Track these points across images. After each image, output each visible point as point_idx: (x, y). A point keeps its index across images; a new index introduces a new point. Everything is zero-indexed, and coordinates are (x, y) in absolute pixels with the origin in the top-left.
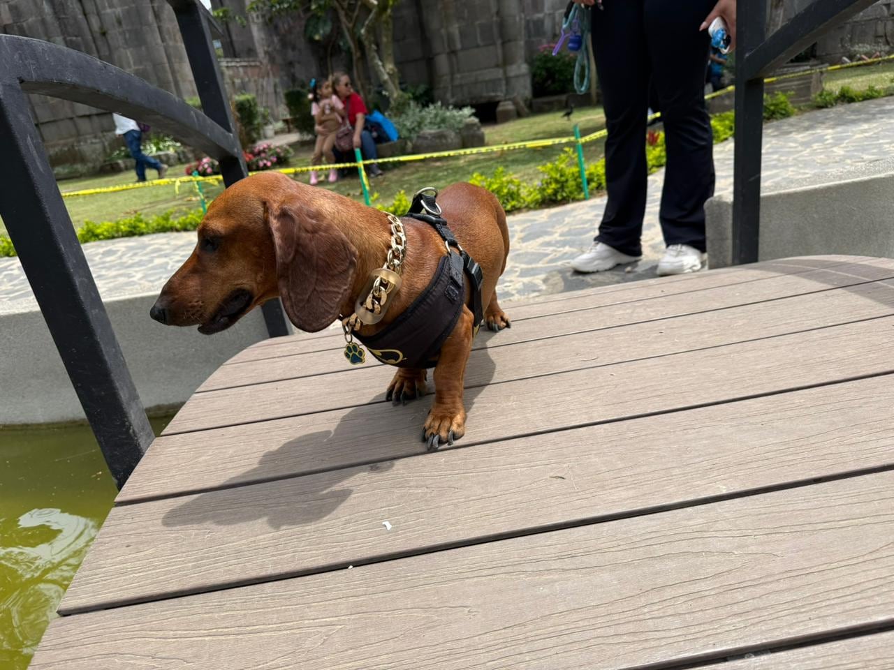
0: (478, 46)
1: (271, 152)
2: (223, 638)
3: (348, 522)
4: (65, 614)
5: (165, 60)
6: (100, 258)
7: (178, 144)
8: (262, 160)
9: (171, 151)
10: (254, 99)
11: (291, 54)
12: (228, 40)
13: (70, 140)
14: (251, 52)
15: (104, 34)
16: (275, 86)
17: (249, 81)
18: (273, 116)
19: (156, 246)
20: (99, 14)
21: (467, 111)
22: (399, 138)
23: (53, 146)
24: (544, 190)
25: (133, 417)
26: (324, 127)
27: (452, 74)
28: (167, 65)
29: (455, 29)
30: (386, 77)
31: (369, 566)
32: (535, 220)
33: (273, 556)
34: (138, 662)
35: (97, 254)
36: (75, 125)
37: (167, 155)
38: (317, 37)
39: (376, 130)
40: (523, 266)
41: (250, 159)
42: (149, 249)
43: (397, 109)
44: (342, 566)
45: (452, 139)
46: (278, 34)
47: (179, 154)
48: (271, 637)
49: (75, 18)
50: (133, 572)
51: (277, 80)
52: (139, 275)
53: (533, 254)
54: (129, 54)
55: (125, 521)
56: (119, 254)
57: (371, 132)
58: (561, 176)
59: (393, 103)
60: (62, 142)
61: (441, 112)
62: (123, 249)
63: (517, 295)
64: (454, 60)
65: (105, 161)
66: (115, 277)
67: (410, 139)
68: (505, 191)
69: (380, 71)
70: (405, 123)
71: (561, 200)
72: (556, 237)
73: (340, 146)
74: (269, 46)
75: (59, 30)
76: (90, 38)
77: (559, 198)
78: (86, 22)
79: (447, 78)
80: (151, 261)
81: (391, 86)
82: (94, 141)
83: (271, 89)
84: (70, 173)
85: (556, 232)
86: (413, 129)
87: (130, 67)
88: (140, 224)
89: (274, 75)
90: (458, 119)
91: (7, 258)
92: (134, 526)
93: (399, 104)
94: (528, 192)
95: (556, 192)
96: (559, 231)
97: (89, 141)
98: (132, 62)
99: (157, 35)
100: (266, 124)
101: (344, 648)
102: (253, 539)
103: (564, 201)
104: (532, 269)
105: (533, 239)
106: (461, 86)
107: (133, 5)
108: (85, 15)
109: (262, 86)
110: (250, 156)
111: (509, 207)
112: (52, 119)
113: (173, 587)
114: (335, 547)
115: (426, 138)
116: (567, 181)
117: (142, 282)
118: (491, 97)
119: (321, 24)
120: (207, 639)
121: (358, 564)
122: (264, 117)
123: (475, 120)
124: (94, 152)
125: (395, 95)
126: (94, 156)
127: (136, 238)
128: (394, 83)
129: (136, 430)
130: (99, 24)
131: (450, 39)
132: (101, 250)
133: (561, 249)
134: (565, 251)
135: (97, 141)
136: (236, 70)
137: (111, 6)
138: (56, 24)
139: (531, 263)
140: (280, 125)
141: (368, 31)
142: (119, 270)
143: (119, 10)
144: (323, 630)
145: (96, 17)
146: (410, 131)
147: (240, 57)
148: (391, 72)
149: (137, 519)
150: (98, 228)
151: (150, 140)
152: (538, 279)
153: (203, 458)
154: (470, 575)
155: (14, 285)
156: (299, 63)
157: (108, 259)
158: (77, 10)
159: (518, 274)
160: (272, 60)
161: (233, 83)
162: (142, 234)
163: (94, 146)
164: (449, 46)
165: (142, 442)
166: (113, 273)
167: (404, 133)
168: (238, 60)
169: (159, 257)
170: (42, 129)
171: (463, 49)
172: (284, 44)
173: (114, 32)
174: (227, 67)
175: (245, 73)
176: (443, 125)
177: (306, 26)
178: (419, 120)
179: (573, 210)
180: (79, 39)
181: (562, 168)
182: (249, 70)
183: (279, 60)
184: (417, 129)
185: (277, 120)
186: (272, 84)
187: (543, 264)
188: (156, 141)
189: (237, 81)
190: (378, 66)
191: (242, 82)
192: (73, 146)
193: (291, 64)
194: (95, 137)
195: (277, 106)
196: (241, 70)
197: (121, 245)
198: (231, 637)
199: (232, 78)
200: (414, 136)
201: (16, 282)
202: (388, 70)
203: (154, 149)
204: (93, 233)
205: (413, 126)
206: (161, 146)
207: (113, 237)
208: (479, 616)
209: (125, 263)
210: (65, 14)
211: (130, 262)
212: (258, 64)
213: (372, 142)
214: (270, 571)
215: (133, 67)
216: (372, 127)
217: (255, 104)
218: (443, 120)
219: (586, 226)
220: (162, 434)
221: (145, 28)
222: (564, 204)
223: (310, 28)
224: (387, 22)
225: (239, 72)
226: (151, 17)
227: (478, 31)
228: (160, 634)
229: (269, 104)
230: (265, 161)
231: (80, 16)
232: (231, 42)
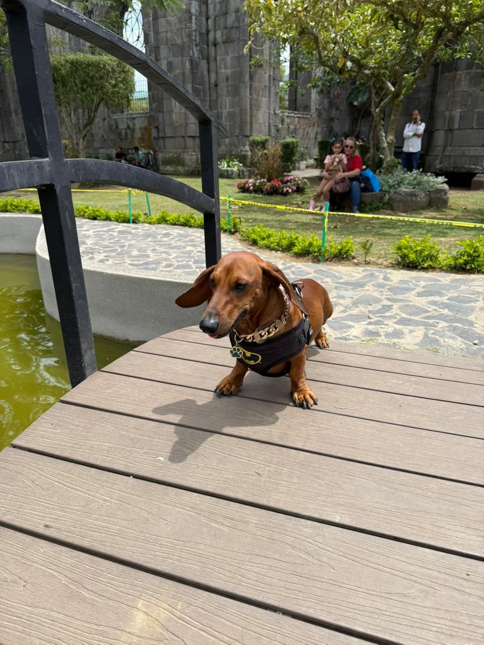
0: (473, 128)
1: (295, 183)
2: (62, 486)
3: (145, 453)
4: (14, 446)
5: (249, 108)
6: (161, 238)
7: (241, 165)
8: (286, 187)
9: (235, 169)
10: (297, 142)
11: (334, 113)
12: (294, 98)
13: (180, 150)
14: (307, 108)
15: (216, 85)
16: (316, 134)
17: (300, 128)
18: (309, 154)
19: (193, 237)
20: (216, 73)
21: (441, 179)
22: (381, 190)
23: (169, 152)
24: (457, 259)
25: (86, 358)
26: (329, 174)
27: (445, 146)
28: (249, 111)
29: (457, 113)
30: (385, 145)
31: (139, 480)
32: (440, 281)
33: (104, 456)
34: (26, 481)
35: (161, 234)
36: (185, 142)
37: (232, 171)
38: (355, 103)
39: (364, 183)
40: (404, 315)
41: (279, 184)
42: (188, 239)
43: (387, 169)
44: (128, 475)
45: (421, 198)
46: (329, 98)
47: (239, 171)
48: (80, 495)
49: (202, 73)
50: (47, 438)
51: (319, 130)
52: (174, 255)
53: (418, 308)
54: (227, 100)
55: (58, 411)
56: (172, 237)
57: (361, 183)
58: (475, 252)
59: (385, 165)
60: (174, 151)
61: (419, 177)
62: (176, 234)
63: (383, 337)
64: (450, 137)
65: (195, 168)
66: (162, 252)
67: (388, 192)
68: (426, 253)
69: (383, 140)
70: (389, 180)
71: (469, 269)
72: (444, 299)
73: (336, 189)
74: (319, 106)
75: (191, 81)
76: (208, 87)
77: (468, 267)
78: (207, 76)
79: (440, 149)
80: (185, 247)
81: (387, 152)
82: (193, 153)
83: (312, 136)
84: (174, 171)
85: (447, 295)
86: (393, 186)
87: (226, 109)
88: (191, 220)
89: (318, 125)
90: (431, 184)
91: (116, 223)
92: (60, 415)
93: (389, 166)
94: (444, 258)
95: (466, 263)
96: (450, 295)
97: (190, 153)
98: (228, 106)
99: (248, 91)
100: (302, 160)
101: (105, 515)
102: (102, 443)
103: (471, 271)
104: (409, 320)
105: (427, 296)
106: (450, 156)
107: (238, 69)
108: (209, 72)
109: (308, 132)
110: (280, 183)
111: (426, 265)
112: (173, 135)
113: (57, 453)
114: (131, 463)
115: (401, 194)
116: (479, 256)
117: (173, 260)
118: (472, 169)
119: (361, 94)
120: (56, 483)
121: (136, 477)
122: (302, 154)
123: (446, 186)
124: (191, 160)
125: (388, 159)
126: (190, 163)
127: (187, 228)
128: (390, 150)
129: (86, 365)
130: (215, 78)
131: (451, 119)
132: (164, 232)
133: (441, 310)
134: (443, 312)
135: (195, 153)
136: (293, 119)
137: (225, 68)
138: (190, 77)
139: (410, 315)
140: (312, 161)
141: (381, 111)
142: (166, 248)
143: (229, 71)
144: (102, 502)
145: (215, 74)
146: (390, 187)
147: (298, 111)
148: (390, 142)
149: (63, 412)
150: (169, 217)
151: (225, 159)
152: (407, 328)
153: (109, 391)
154: (179, 506)
155: (110, 243)
156: (338, 119)
157: (165, 239)
158: (205, 68)
159: (396, 320)
160: (320, 114)
161: (289, 127)
162: (190, 227)
163: (192, 156)
164: (449, 125)
165: (87, 372)
166: (162, 250)
167: (386, 188)
168: (296, 112)
169: (190, 246)
170: (166, 142)
171: (459, 129)
172: (331, 104)
173: (223, 85)
174: (288, 116)
175: (299, 122)
176: (417, 187)
177: (350, 94)
178: (400, 180)
179: (473, 280)
180: (201, 87)
181: (477, 247)
182: (302, 121)
183: (324, 115)
184: (396, 186)
185: (311, 158)
186: (315, 131)
187: (419, 318)
188: (228, 160)
189: (292, 127)
190: (382, 136)
191: (295, 128)
192: (180, 154)
193: (332, 120)
194: (194, 151)
195: (314, 148)
196: (296, 119)
197: (176, 231)
198: (66, 487)
199: (288, 124)
200: (392, 191)
201: (112, 241)
202: (388, 140)
203: (226, 165)
204: (165, 219)
205: (394, 184)
206: (230, 164)
207: (175, 224)
208: (168, 528)
209: (172, 244)
210: (197, 70)
211: (174, 244)
212: (309, 117)
213: (359, 190)
214: (98, 463)
215: (228, 109)
216: (363, 179)
217: (297, 146)
218: (419, 184)
219: (473, 296)
220: (102, 369)
221: (242, 85)
222: (471, 273)
223: (353, 96)
224: (398, 106)
225: (294, 120)
226: (247, 78)
227: (476, 116)
228: (41, 472)
229: (309, 146)
230: (288, 189)
231: (206, 73)
232: (296, 100)
